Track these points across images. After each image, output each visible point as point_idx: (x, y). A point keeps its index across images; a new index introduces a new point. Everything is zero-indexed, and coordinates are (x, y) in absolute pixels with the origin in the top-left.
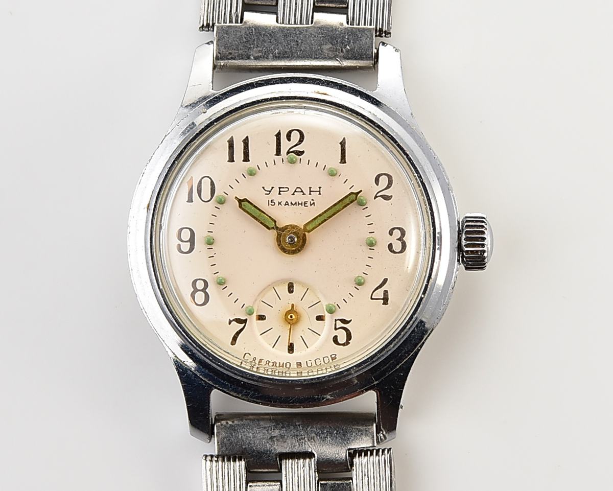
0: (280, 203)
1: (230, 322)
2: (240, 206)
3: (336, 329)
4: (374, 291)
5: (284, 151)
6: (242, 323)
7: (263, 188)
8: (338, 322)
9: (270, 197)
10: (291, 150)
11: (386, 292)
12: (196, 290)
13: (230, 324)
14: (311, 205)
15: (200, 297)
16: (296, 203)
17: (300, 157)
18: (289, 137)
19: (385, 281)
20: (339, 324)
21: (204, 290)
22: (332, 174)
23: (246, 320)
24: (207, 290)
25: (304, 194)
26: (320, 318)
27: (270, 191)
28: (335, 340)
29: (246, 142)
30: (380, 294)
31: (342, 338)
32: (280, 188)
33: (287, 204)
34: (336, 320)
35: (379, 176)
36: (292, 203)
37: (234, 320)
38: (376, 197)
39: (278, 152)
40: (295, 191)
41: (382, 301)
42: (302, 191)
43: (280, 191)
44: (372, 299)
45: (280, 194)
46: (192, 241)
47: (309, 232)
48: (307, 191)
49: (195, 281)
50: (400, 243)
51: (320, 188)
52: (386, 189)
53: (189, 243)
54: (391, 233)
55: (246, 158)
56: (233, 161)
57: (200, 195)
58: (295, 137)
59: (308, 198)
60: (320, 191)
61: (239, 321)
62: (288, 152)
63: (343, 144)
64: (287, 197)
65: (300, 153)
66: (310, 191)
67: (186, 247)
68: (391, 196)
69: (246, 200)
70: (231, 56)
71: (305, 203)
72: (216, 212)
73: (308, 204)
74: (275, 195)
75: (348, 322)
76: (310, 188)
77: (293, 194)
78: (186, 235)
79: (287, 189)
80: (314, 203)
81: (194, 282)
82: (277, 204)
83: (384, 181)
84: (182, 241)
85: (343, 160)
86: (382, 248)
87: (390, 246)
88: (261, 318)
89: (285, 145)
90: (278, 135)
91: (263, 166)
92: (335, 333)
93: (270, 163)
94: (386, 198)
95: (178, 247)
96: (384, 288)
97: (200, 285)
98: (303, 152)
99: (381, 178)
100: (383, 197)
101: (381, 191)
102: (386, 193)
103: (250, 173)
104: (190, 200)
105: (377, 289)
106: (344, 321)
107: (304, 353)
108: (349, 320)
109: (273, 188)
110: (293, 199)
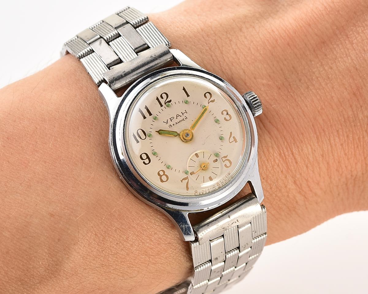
0: (173, 125)
1: (182, 181)
2: (160, 134)
3: (224, 162)
4: (229, 140)
5: (163, 103)
6: (187, 179)
7: (164, 122)
8: (223, 158)
9: (168, 124)
10: (166, 102)
11: (234, 137)
12: (161, 176)
15: (164, 178)
16: (180, 121)
17: (171, 103)
18: (162, 97)
19: (231, 133)
20: (224, 159)
21: (164, 174)
22: (186, 102)
23: (187, 177)
25: (181, 116)
26: (215, 161)
27: (167, 122)
28: (226, 166)
29: (146, 108)
30: (232, 139)
31: (228, 164)
33: (176, 123)
34: (222, 158)
35: (205, 95)
36: (178, 122)
38: (209, 103)
39: (162, 106)
40: (177, 117)
41: (234, 142)
42: (179, 116)
43: (171, 120)
44: (230, 143)
45: (171, 121)
46: (148, 157)
48: (181, 115)
49: (158, 173)
50: (228, 116)
51: (185, 111)
52: (210, 98)
53: (147, 159)
54: (222, 114)
55: (150, 114)
56: (146, 118)
57: (141, 138)
58: (164, 96)
59: (183, 117)
61: (185, 179)
62: (165, 103)
63: (184, 89)
65: (170, 101)
66: (183, 114)
67: (147, 161)
68: (214, 99)
69: (160, 130)
72: (151, 141)
74: (170, 123)
75: (226, 157)
76: (182, 113)
77: (177, 118)
78: (144, 157)
79: (173, 118)
80: (187, 118)
83: (208, 95)
84: (144, 160)
85: (188, 96)
86: (222, 121)
87: (225, 119)
88: (193, 173)
89: (163, 101)
90: (157, 99)
91: (158, 114)
92: (224, 163)
93: (161, 111)
94: (213, 101)
95: (144, 163)
96: (232, 136)
97: (161, 173)
98: (171, 100)
99: (206, 95)
100: (211, 101)
101: (209, 100)
102: (212, 99)
103: (155, 118)
104: (138, 142)
105: (230, 138)
106: (225, 157)
107: (217, 178)
108: (227, 155)
109: (167, 120)
110: (178, 120)
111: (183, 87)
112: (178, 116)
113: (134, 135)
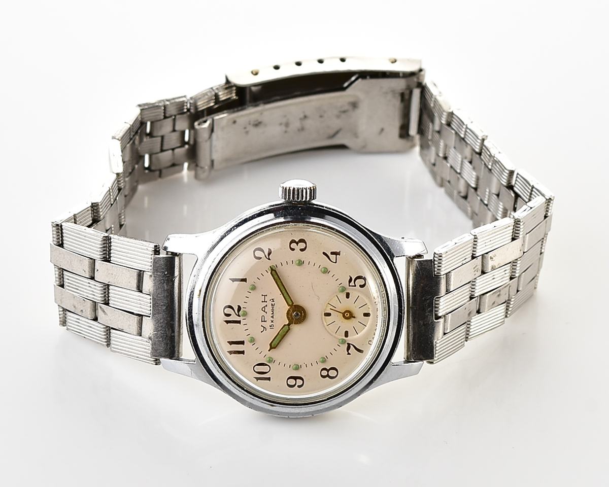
0: (272, 322)
1: (349, 354)
2: (275, 348)
3: (355, 286)
4: (331, 261)
5: (238, 319)
6: (350, 346)
7: (262, 332)
8: (350, 285)
9: (268, 328)
10: (237, 314)
11: (332, 253)
12: (328, 376)
13: (350, 354)
14: (274, 301)
15: (332, 373)
16: (272, 311)
17: (242, 308)
18: (228, 315)
19: (324, 253)
20: (353, 283)
21: (328, 371)
22: (253, 288)
23: (348, 343)
24: (328, 369)
25: (266, 306)
26: (348, 295)
27: (264, 328)
28: (362, 286)
29: (231, 343)
30: (333, 257)
31: (361, 282)
32: (262, 321)
33: (272, 317)
34: (349, 286)
35: (255, 257)
36: (272, 314)
37: (348, 351)
38: (269, 259)
39: (239, 322)
40: (264, 311)
41: (338, 256)
42: (264, 307)
43: (264, 321)
44: (336, 262)
45: (266, 321)
46: (295, 378)
47: (293, 303)
48: (265, 304)
49: (322, 376)
50: (299, 244)
51: (262, 295)
52: (264, 253)
53: (297, 380)
54: (293, 249)
55: (242, 343)
57: (266, 373)
58: (228, 311)
59: (269, 303)
60: (265, 296)
61: (348, 348)
62: (239, 316)
63: (234, 280)
64: (268, 317)
65: (239, 308)
66: (265, 302)
67: (299, 382)
68: (269, 249)
69: (271, 345)
70: (172, 348)
71: (272, 305)
72: (277, 363)
73: (273, 303)
74: (267, 325)
75: (351, 278)
76: (262, 302)
77: (266, 313)
78: (292, 382)
79: (263, 317)
80: (272, 299)
82: (272, 323)
83: (259, 254)
84: (296, 384)
85: (244, 280)
86: (303, 256)
87: (302, 250)
88: (346, 334)
89: (234, 317)
90: (227, 322)
91: (248, 332)
92: (358, 286)
93: (246, 327)
94: (270, 252)
95: (299, 387)
96: (330, 255)
97: (325, 373)
98: (239, 306)
99: (257, 256)
100: (269, 254)
101: (265, 255)
102: (266, 252)
103: (251, 340)
104: (269, 379)
106: (350, 281)
107: (369, 307)
108: (349, 277)
109: (262, 326)
110: (270, 313)
111: (230, 279)
113: (258, 379)
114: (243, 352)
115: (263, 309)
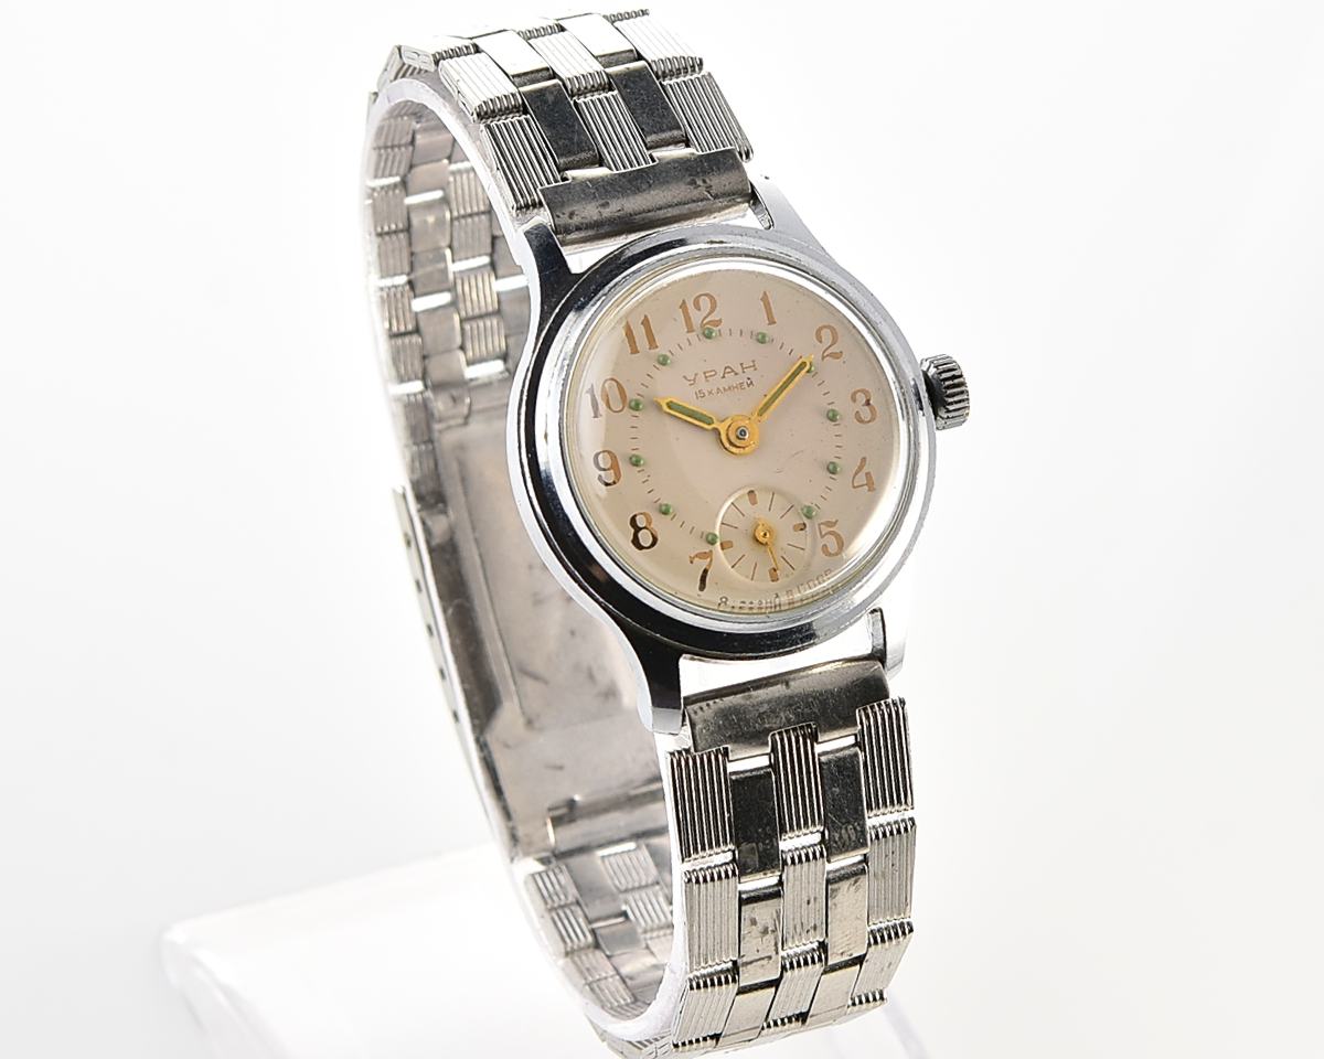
0: (710, 393)
1: (692, 559)
3: (822, 537)
4: (854, 477)
5: (696, 324)
6: (706, 558)
7: (685, 377)
8: (822, 526)
9: (696, 388)
10: (705, 321)
11: (868, 474)
12: (637, 530)
13: (692, 562)
15: (645, 538)
16: (729, 388)
17: (719, 328)
18: (697, 306)
19: (864, 459)
20: (825, 530)
21: (647, 527)
22: (762, 339)
23: (711, 551)
24: (650, 526)
25: (736, 374)
26: (798, 527)
27: (694, 380)
28: (826, 550)
29: (646, 322)
30: (861, 479)
31: (833, 546)
33: (719, 391)
34: (819, 525)
35: (819, 331)
36: (724, 389)
37: (695, 556)
38: (823, 358)
39: (690, 330)
40: (725, 373)
41: (867, 487)
42: (733, 371)
43: (706, 377)
44: (854, 487)
45: (707, 380)
46: (615, 466)
48: (739, 370)
49: (633, 518)
50: (868, 408)
51: (753, 362)
52: (832, 345)
53: (612, 471)
54: (854, 399)
56: (638, 352)
57: (608, 405)
58: (705, 303)
59: (742, 378)
61: (701, 556)
62: (702, 325)
63: (765, 299)
65: (718, 323)
66: (743, 369)
67: (610, 476)
68: (843, 352)
72: (634, 422)
74: (701, 384)
75: (833, 524)
76: (742, 365)
77: (724, 377)
78: (605, 461)
79: (714, 373)
80: (751, 383)
81: (633, 520)
82: (707, 394)
83: (827, 335)
84: (603, 470)
85: (772, 322)
86: (850, 419)
87: (858, 416)
88: (727, 544)
89: (696, 317)
90: (683, 306)
91: (675, 350)
92: (821, 542)
93: (685, 344)
94: (836, 356)
95: (599, 478)
96: (865, 470)
97: (641, 522)
98: (720, 321)
99: (824, 332)
100: (832, 355)
101: (827, 349)
102: (834, 349)
103: (663, 361)
104: (598, 413)
105: (856, 474)
106: (829, 524)
107: (791, 577)
108: (834, 520)
109: (696, 375)
110: (724, 384)
111: (765, 292)
112: (728, 369)
113: (591, 391)
114: (635, 351)
115: (728, 370)
